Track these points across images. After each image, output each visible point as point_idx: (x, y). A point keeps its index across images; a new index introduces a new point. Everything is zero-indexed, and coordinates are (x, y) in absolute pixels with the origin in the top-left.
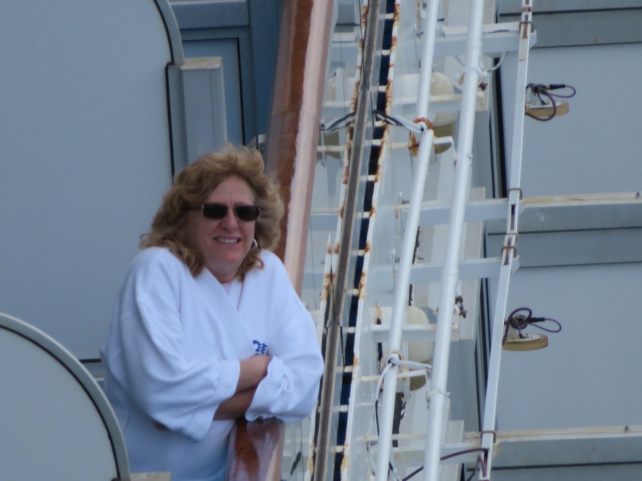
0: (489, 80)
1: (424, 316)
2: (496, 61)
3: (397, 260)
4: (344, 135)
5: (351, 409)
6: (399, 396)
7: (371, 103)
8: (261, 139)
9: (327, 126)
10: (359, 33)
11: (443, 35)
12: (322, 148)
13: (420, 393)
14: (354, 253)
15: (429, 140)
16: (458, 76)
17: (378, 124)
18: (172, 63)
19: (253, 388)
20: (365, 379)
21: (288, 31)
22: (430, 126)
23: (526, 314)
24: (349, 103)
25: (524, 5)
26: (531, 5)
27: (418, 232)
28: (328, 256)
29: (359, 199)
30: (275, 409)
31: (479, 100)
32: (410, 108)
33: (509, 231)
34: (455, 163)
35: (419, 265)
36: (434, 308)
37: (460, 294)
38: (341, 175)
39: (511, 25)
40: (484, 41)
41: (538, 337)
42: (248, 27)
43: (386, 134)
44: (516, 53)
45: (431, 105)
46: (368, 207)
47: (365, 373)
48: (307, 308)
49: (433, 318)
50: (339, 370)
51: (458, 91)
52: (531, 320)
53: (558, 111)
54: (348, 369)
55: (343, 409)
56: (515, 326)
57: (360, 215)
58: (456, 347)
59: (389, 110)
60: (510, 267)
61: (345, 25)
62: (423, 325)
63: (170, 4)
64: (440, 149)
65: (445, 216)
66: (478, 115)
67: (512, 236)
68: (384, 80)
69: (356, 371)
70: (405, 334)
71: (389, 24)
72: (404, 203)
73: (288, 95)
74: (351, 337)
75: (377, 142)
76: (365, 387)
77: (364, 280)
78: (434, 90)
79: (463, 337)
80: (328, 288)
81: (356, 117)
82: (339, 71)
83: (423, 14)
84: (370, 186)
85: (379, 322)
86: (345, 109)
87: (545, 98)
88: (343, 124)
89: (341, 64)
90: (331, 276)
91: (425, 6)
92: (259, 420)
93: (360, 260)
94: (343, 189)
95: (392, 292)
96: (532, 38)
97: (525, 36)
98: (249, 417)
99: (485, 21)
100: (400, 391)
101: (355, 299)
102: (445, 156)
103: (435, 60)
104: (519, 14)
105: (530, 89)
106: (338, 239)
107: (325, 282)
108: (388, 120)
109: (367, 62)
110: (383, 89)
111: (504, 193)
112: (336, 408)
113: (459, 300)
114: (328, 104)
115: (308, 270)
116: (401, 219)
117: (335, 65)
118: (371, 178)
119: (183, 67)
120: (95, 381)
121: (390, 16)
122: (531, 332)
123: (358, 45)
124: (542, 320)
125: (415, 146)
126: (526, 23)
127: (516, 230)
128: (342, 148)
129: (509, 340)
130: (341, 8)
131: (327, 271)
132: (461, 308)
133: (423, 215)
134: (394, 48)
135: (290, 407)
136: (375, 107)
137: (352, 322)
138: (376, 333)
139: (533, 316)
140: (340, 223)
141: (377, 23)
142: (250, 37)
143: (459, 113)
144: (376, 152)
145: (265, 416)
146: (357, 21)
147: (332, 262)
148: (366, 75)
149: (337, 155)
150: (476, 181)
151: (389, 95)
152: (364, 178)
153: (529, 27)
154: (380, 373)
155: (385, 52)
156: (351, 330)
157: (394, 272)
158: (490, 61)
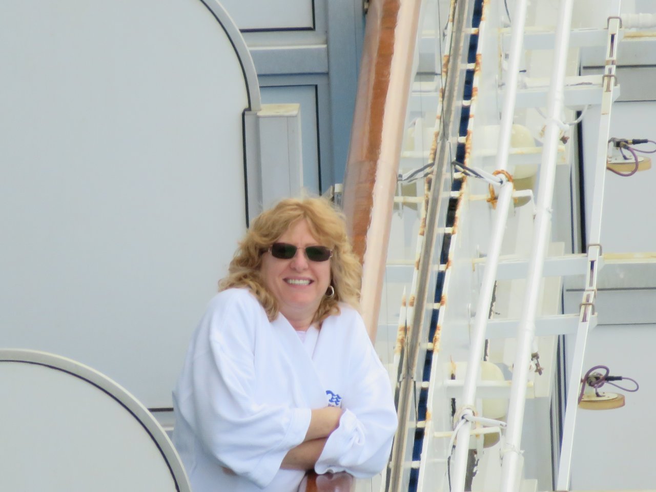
0: (571, 134)
1: (499, 372)
2: (579, 114)
3: (473, 315)
4: (421, 185)
5: (422, 465)
6: (472, 453)
7: (451, 154)
8: (338, 188)
9: (405, 176)
10: (439, 82)
11: (525, 86)
12: (400, 199)
13: (493, 450)
14: (429, 305)
15: (508, 193)
16: (540, 128)
17: (457, 176)
18: (249, 109)
19: (324, 438)
20: (437, 434)
21: (368, 79)
22: (510, 179)
23: (603, 372)
24: (427, 154)
25: (608, 58)
26: (615, 58)
27: (495, 286)
28: (403, 308)
29: (436, 252)
30: (345, 462)
31: (560, 153)
32: (489, 160)
33: (587, 287)
34: (534, 217)
35: (495, 320)
36: (509, 364)
37: (535, 351)
38: (418, 227)
39: (594, 78)
40: (567, 94)
41: (615, 396)
42: (327, 74)
43: (464, 185)
44: (599, 106)
45: (511, 157)
46: (444, 259)
47: (438, 428)
48: (381, 360)
49: (508, 374)
50: (412, 424)
51: (538, 144)
52: (608, 379)
53: (640, 166)
54: (420, 424)
55: (415, 464)
56: (591, 384)
57: (436, 267)
58: (531, 404)
59: (468, 161)
60: (587, 324)
61: (425, 74)
62: (498, 381)
63: (248, 49)
64: (519, 202)
65: (523, 270)
66: (559, 168)
67: (590, 293)
68: (463, 131)
69: (428, 426)
70: (479, 389)
71: (470, 74)
72: (481, 256)
73: (366, 143)
74: (424, 392)
75: (455, 194)
76: (438, 442)
77: (438, 334)
78: (514, 143)
79: (538, 395)
80: (402, 341)
81: (435, 168)
82: (418, 120)
83: (505, 64)
84: (447, 239)
85: (453, 377)
86: (423, 159)
87: (626, 153)
88: (421, 174)
89: (421, 114)
90: (405, 329)
91: (507, 56)
92: (329, 474)
93: (435, 313)
94: (420, 241)
95: (468, 346)
96: (615, 91)
97: (608, 90)
98: (319, 470)
99: (568, 73)
100: (473, 448)
101: (429, 353)
102: (524, 209)
103: (517, 111)
104: (602, 67)
105: (612, 144)
106: (413, 291)
107: (400, 335)
108: (467, 171)
109: (447, 112)
110: (462, 140)
111: (584, 249)
112: (407, 464)
113: (535, 356)
114: (406, 154)
115: (381, 322)
116: (478, 271)
117: (415, 114)
118: (449, 230)
119: (260, 114)
120: (163, 430)
121: (471, 66)
122: (608, 391)
123: (439, 94)
124: (619, 378)
125: (494, 199)
126: (610, 76)
127: (594, 287)
128: (420, 199)
129: (585, 398)
130: (421, 57)
131: (401, 324)
132: (537, 365)
133: (500, 268)
134: (474, 98)
135: (360, 461)
136: (454, 159)
137: (426, 377)
138: (450, 388)
139: (610, 375)
140: (416, 275)
141: (458, 73)
142: (329, 85)
143: (540, 166)
144: (453, 204)
145: (335, 470)
146: (438, 71)
147: (407, 314)
148: (445, 125)
149: (414, 206)
150: (556, 236)
151: (467, 146)
152: (441, 230)
153: (613, 79)
154: (453, 429)
155: (466, 103)
156: (424, 384)
157: (470, 326)
158: (573, 114)
